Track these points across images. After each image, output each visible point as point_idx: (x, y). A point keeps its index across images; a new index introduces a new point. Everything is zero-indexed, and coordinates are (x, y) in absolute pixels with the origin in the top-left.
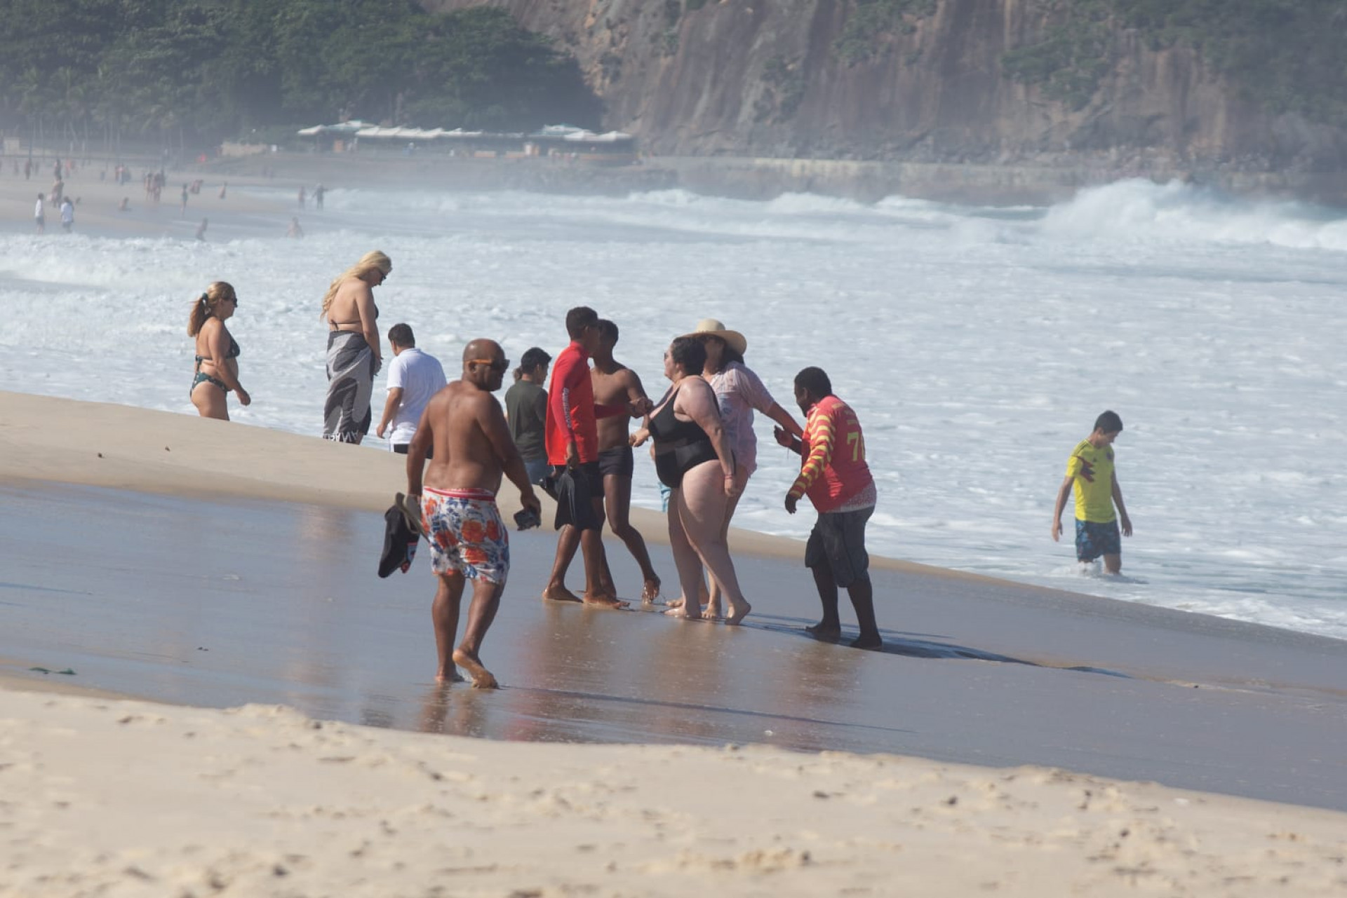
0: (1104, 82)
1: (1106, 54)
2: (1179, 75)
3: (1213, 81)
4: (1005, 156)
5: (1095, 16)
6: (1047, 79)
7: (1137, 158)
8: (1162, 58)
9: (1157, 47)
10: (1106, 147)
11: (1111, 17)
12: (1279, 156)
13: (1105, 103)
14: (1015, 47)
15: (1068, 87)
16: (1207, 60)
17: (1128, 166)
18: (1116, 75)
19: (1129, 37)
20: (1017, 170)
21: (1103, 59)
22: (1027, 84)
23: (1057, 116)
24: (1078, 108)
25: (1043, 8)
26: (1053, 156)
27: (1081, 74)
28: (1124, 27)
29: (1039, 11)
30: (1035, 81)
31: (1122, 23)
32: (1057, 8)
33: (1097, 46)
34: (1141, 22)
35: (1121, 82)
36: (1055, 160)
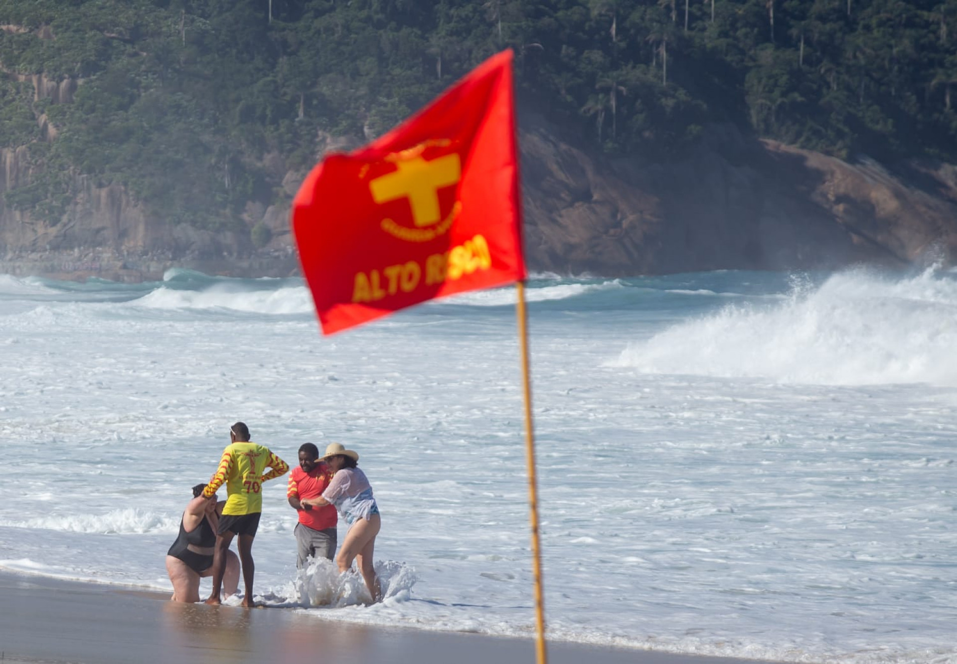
0: (69, 208)
1: (69, 191)
2: (114, 202)
3: (136, 206)
4: (10, 255)
5: (62, 167)
6: (34, 207)
7: (91, 254)
8: (104, 192)
9: (100, 186)
10: (72, 248)
11: (72, 168)
12: (178, 251)
13: (70, 221)
14: (13, 188)
15: (47, 212)
16: (131, 193)
17: (85, 259)
18: (76, 204)
19: (83, 179)
20: (17, 264)
21: (67, 194)
22: (22, 211)
23: (41, 230)
24: (54, 224)
25: (29, 163)
26: (39, 255)
27: (54, 203)
28: (80, 174)
29: (27, 165)
30: (26, 209)
31: (78, 171)
32: (38, 163)
33: (64, 186)
34: (90, 170)
35: (79, 208)
36: (41, 257)
